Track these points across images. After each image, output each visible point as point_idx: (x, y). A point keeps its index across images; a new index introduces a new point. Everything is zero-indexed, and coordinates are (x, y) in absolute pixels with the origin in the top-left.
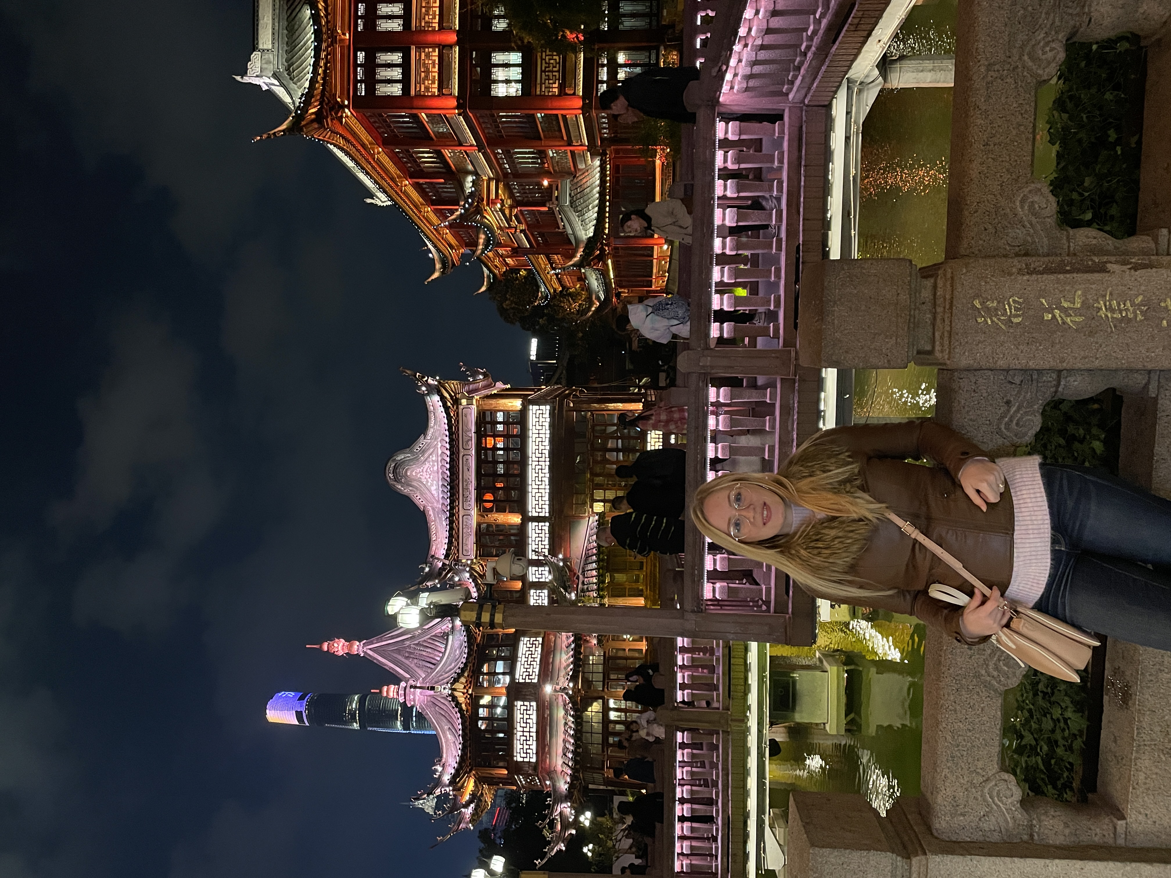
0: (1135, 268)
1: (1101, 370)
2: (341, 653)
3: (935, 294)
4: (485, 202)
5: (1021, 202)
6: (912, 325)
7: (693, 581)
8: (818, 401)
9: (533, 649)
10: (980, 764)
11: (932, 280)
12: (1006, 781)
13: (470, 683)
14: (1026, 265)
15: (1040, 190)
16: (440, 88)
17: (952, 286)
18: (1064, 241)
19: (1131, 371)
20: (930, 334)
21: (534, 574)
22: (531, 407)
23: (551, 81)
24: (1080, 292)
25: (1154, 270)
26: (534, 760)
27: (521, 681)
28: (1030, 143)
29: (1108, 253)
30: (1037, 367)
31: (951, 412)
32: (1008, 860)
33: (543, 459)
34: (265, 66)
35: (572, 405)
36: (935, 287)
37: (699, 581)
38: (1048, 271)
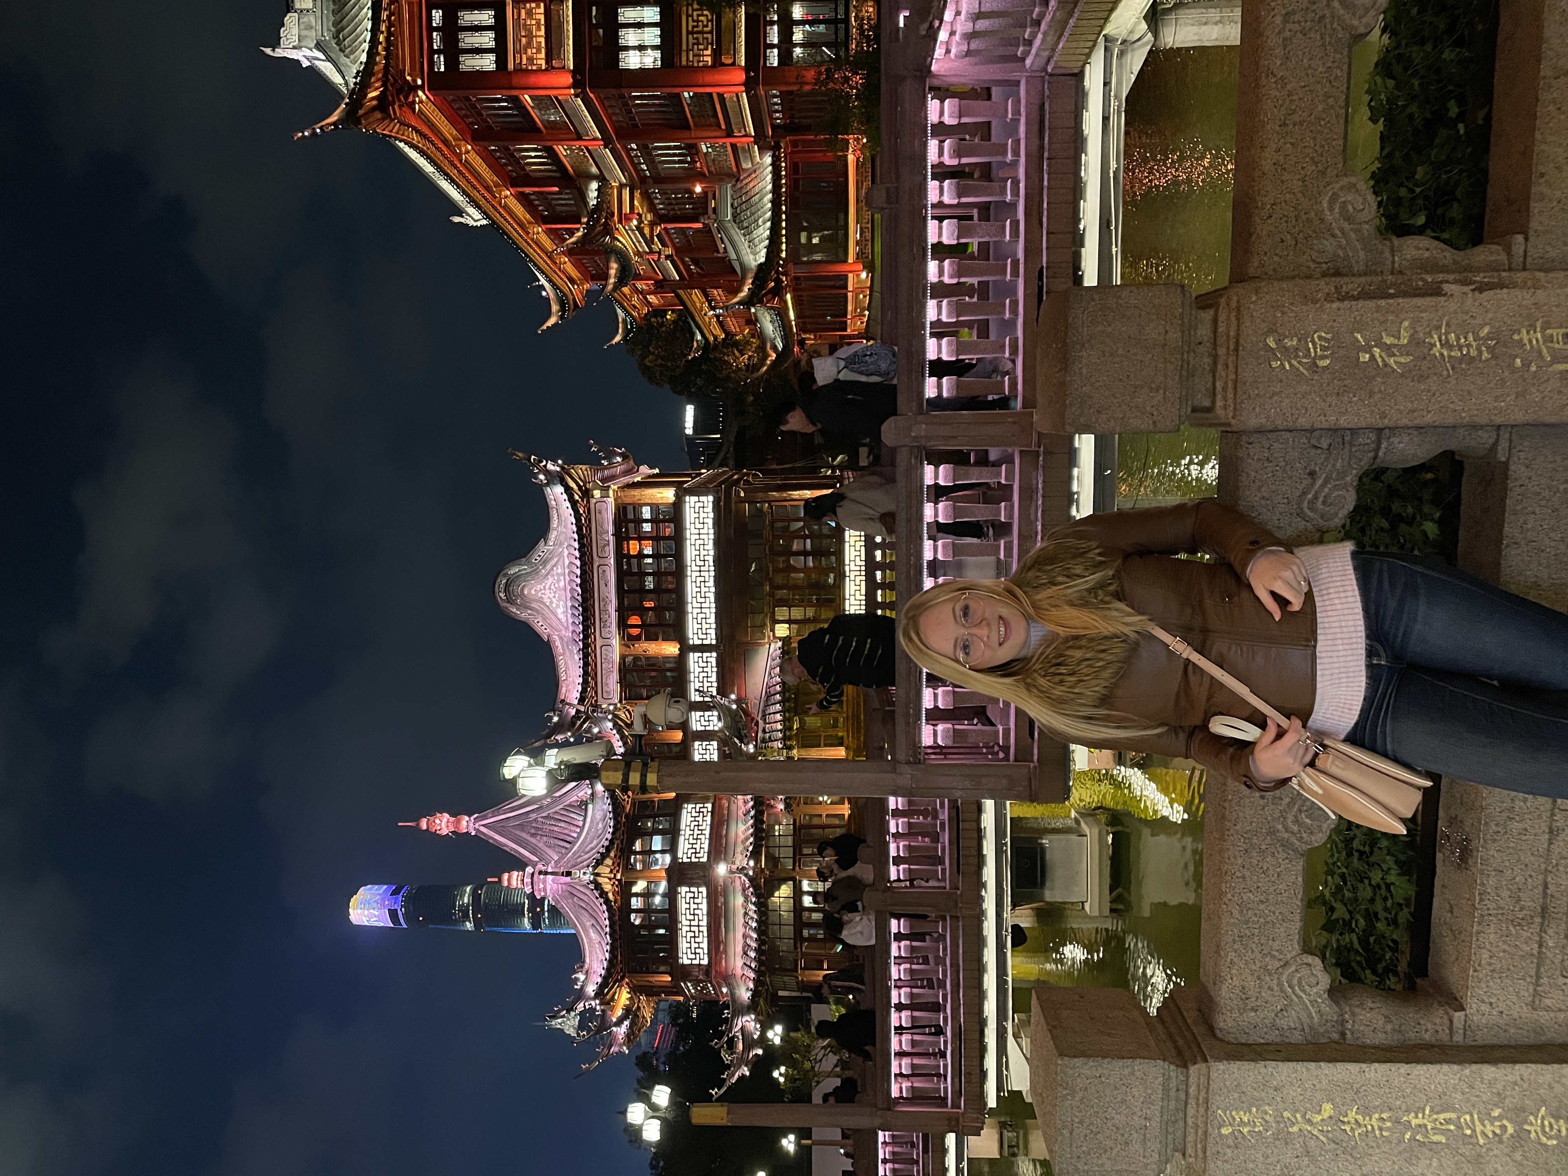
0: (1481, 288)
1: (1435, 427)
2: (445, 832)
3: (1215, 331)
4: (616, 218)
5: (1329, 202)
6: (1184, 373)
7: (908, 724)
8: (1070, 478)
9: (700, 819)
10: (1276, 945)
11: (1212, 312)
12: (1309, 965)
13: (619, 865)
14: (1336, 287)
15: (1355, 185)
16: (549, 59)
17: (1238, 319)
18: (1387, 254)
19: (1475, 427)
20: (1209, 385)
21: (698, 721)
22: (687, 498)
23: (701, 47)
24: (1406, 324)
25: (1505, 290)
26: (705, 962)
27: (685, 860)
28: (1342, 122)
29: (1444, 270)
30: (1350, 426)
31: (1238, 488)
32: (1312, 1065)
33: (706, 568)
34: (304, 33)
35: (742, 494)
36: (1215, 321)
37: (915, 722)
38: (1365, 295)
